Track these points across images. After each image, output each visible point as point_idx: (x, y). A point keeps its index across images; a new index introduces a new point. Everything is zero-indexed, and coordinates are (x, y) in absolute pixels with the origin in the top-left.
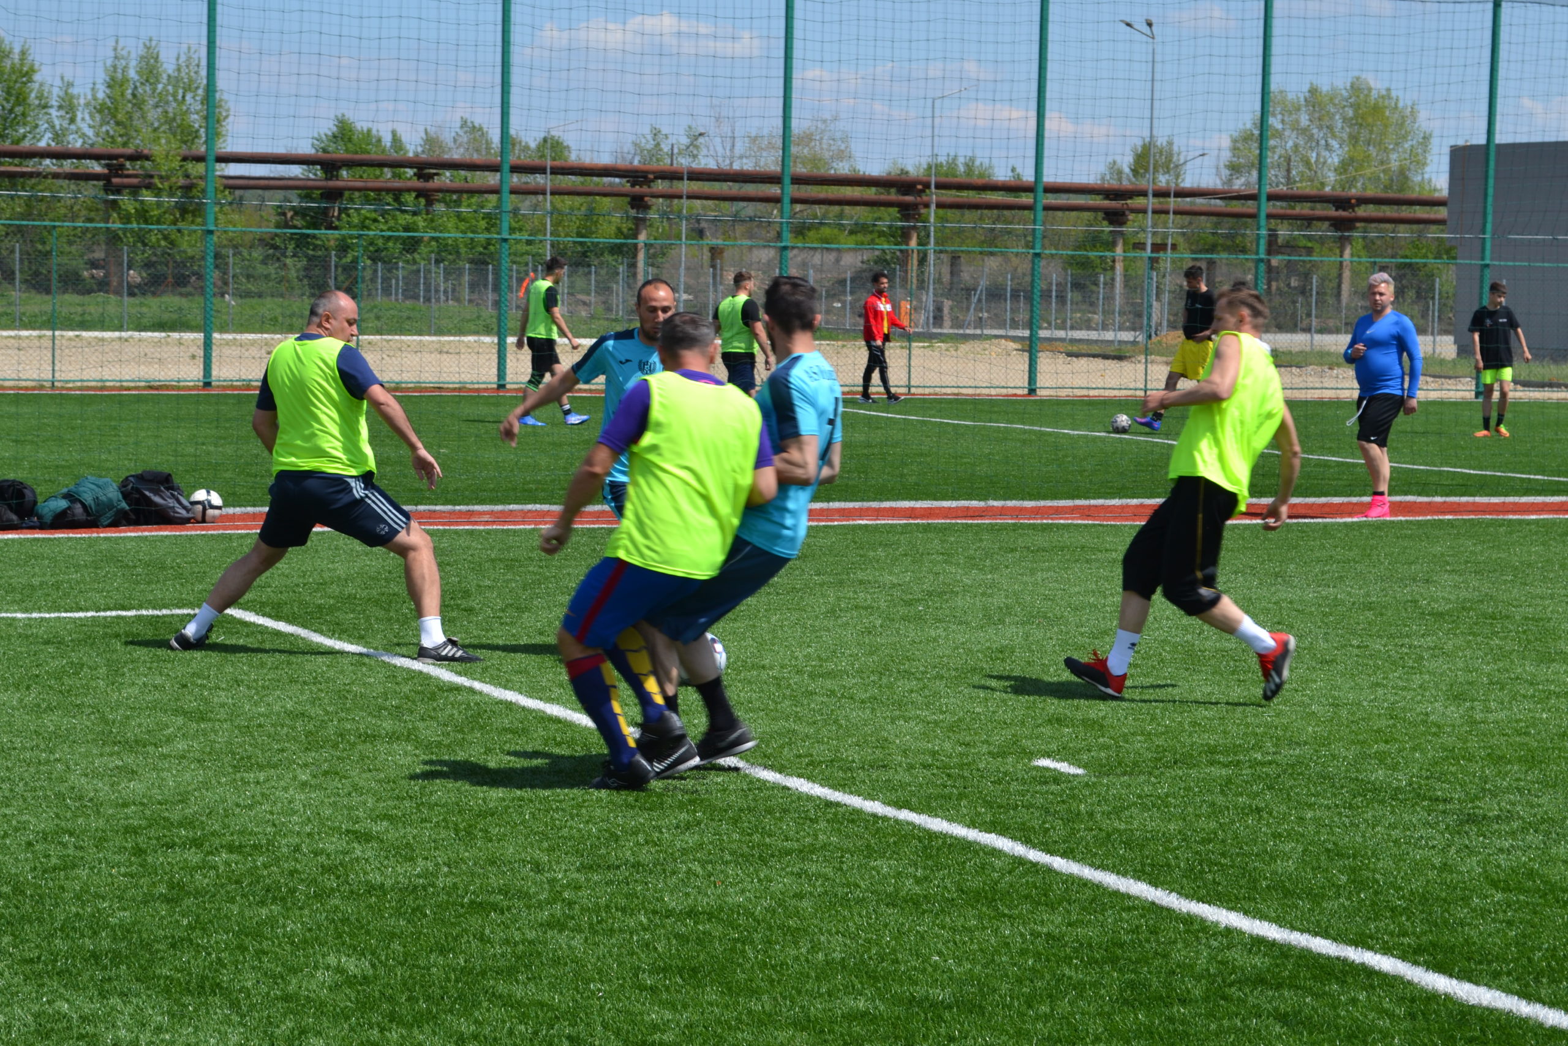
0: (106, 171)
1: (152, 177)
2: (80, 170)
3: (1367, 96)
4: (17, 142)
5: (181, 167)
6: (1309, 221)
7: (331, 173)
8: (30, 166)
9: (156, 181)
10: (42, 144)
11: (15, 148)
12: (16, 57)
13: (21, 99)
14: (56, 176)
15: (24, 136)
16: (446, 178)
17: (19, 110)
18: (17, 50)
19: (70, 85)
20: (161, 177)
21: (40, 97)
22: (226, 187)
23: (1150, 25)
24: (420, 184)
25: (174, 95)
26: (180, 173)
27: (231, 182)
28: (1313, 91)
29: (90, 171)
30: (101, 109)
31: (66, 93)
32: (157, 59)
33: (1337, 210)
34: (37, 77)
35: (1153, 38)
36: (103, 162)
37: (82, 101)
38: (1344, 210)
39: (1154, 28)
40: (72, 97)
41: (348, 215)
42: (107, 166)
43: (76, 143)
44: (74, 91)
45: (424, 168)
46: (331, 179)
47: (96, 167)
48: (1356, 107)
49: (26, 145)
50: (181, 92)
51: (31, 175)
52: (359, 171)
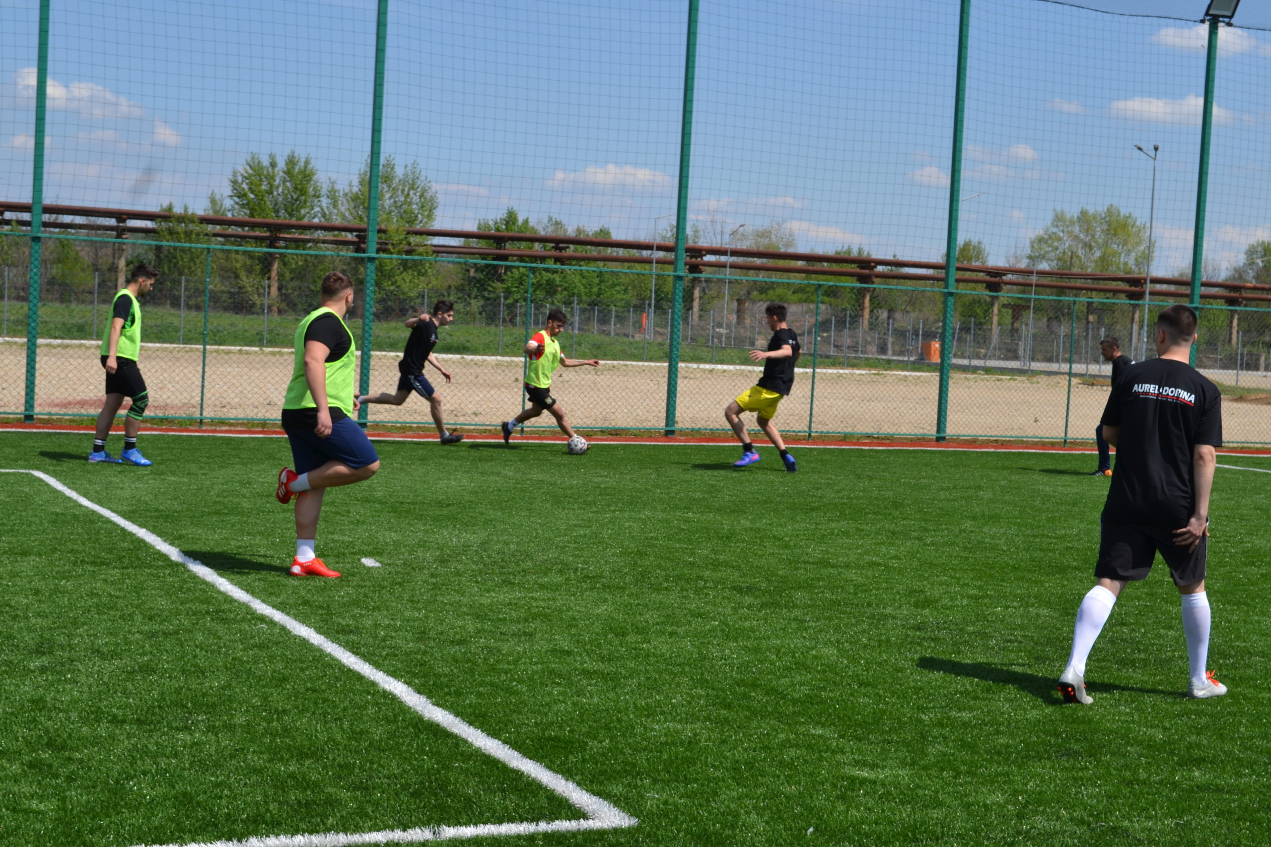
0: (356, 239)
1: (387, 244)
2: (339, 238)
3: (1119, 215)
4: (301, 219)
5: (406, 238)
6: (1115, 292)
7: (500, 244)
8: (307, 236)
9: (390, 247)
10: (316, 221)
11: (299, 223)
12: (302, 165)
13: (303, 192)
14: (324, 242)
15: (304, 216)
16: (571, 250)
17: (303, 198)
18: (303, 160)
19: (333, 183)
20: (393, 244)
21: (315, 189)
22: (434, 252)
23: (1156, 149)
24: (557, 253)
25: (403, 191)
26: (404, 242)
27: (439, 249)
28: (1084, 213)
29: (347, 239)
30: (355, 198)
31: (333, 187)
32: (393, 168)
33: (1131, 286)
34: (315, 178)
35: (1155, 159)
36: (355, 234)
37: (341, 193)
38: (1136, 286)
39: (1158, 152)
40: (335, 191)
41: (512, 272)
42: (356, 236)
43: (337, 221)
44: (337, 187)
45: (559, 243)
46: (500, 249)
47: (350, 237)
48: (1109, 224)
49: (306, 221)
50: (406, 189)
51: (309, 241)
52: (517, 244)
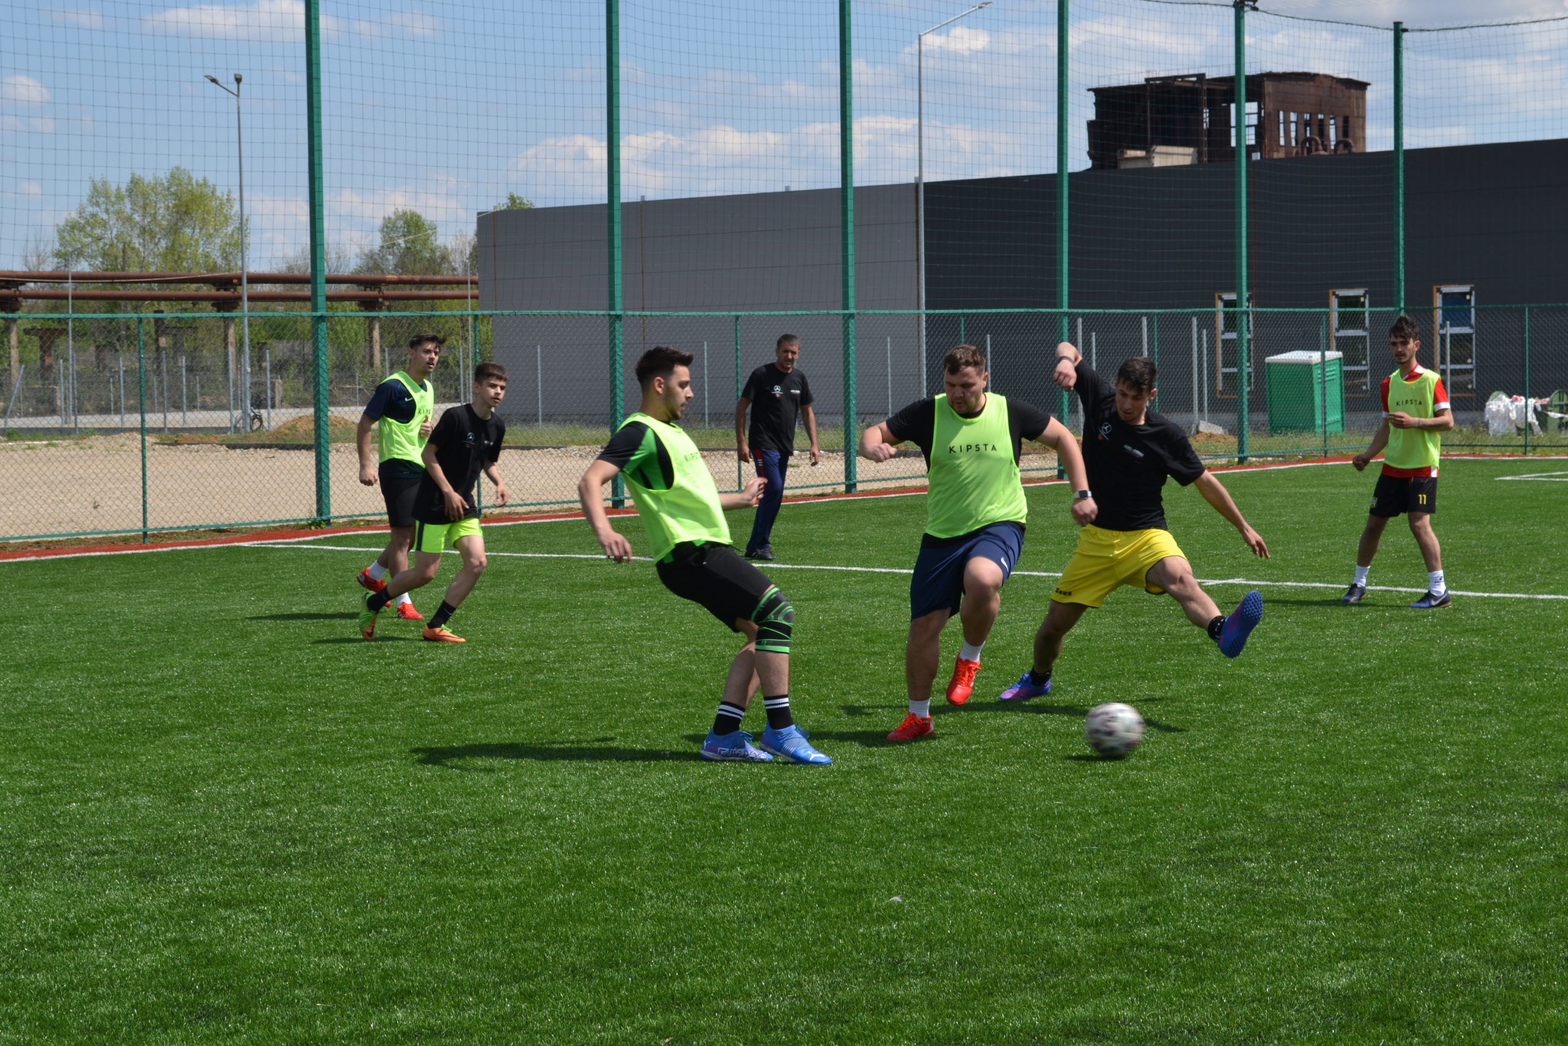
3: (189, 182)
6: (195, 300)
23: (238, 80)
28: (135, 182)
33: (218, 290)
35: (238, 96)
38: (226, 290)
39: (241, 85)
48: (177, 196)
